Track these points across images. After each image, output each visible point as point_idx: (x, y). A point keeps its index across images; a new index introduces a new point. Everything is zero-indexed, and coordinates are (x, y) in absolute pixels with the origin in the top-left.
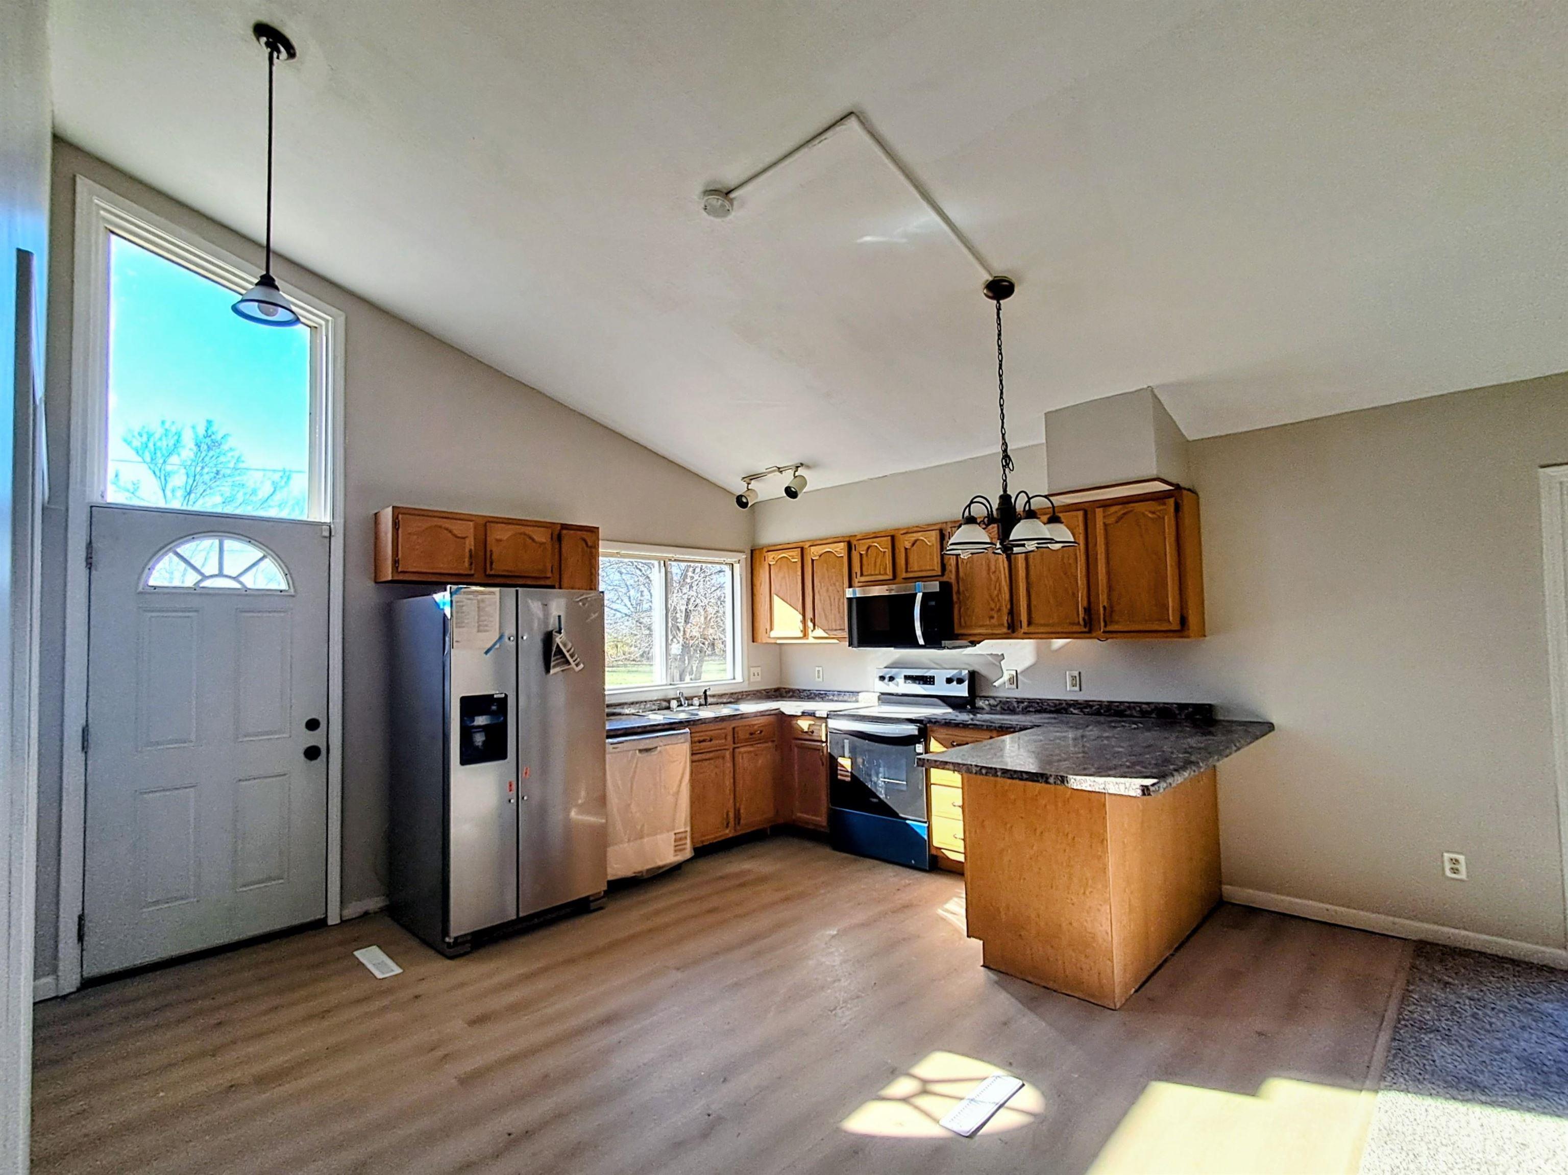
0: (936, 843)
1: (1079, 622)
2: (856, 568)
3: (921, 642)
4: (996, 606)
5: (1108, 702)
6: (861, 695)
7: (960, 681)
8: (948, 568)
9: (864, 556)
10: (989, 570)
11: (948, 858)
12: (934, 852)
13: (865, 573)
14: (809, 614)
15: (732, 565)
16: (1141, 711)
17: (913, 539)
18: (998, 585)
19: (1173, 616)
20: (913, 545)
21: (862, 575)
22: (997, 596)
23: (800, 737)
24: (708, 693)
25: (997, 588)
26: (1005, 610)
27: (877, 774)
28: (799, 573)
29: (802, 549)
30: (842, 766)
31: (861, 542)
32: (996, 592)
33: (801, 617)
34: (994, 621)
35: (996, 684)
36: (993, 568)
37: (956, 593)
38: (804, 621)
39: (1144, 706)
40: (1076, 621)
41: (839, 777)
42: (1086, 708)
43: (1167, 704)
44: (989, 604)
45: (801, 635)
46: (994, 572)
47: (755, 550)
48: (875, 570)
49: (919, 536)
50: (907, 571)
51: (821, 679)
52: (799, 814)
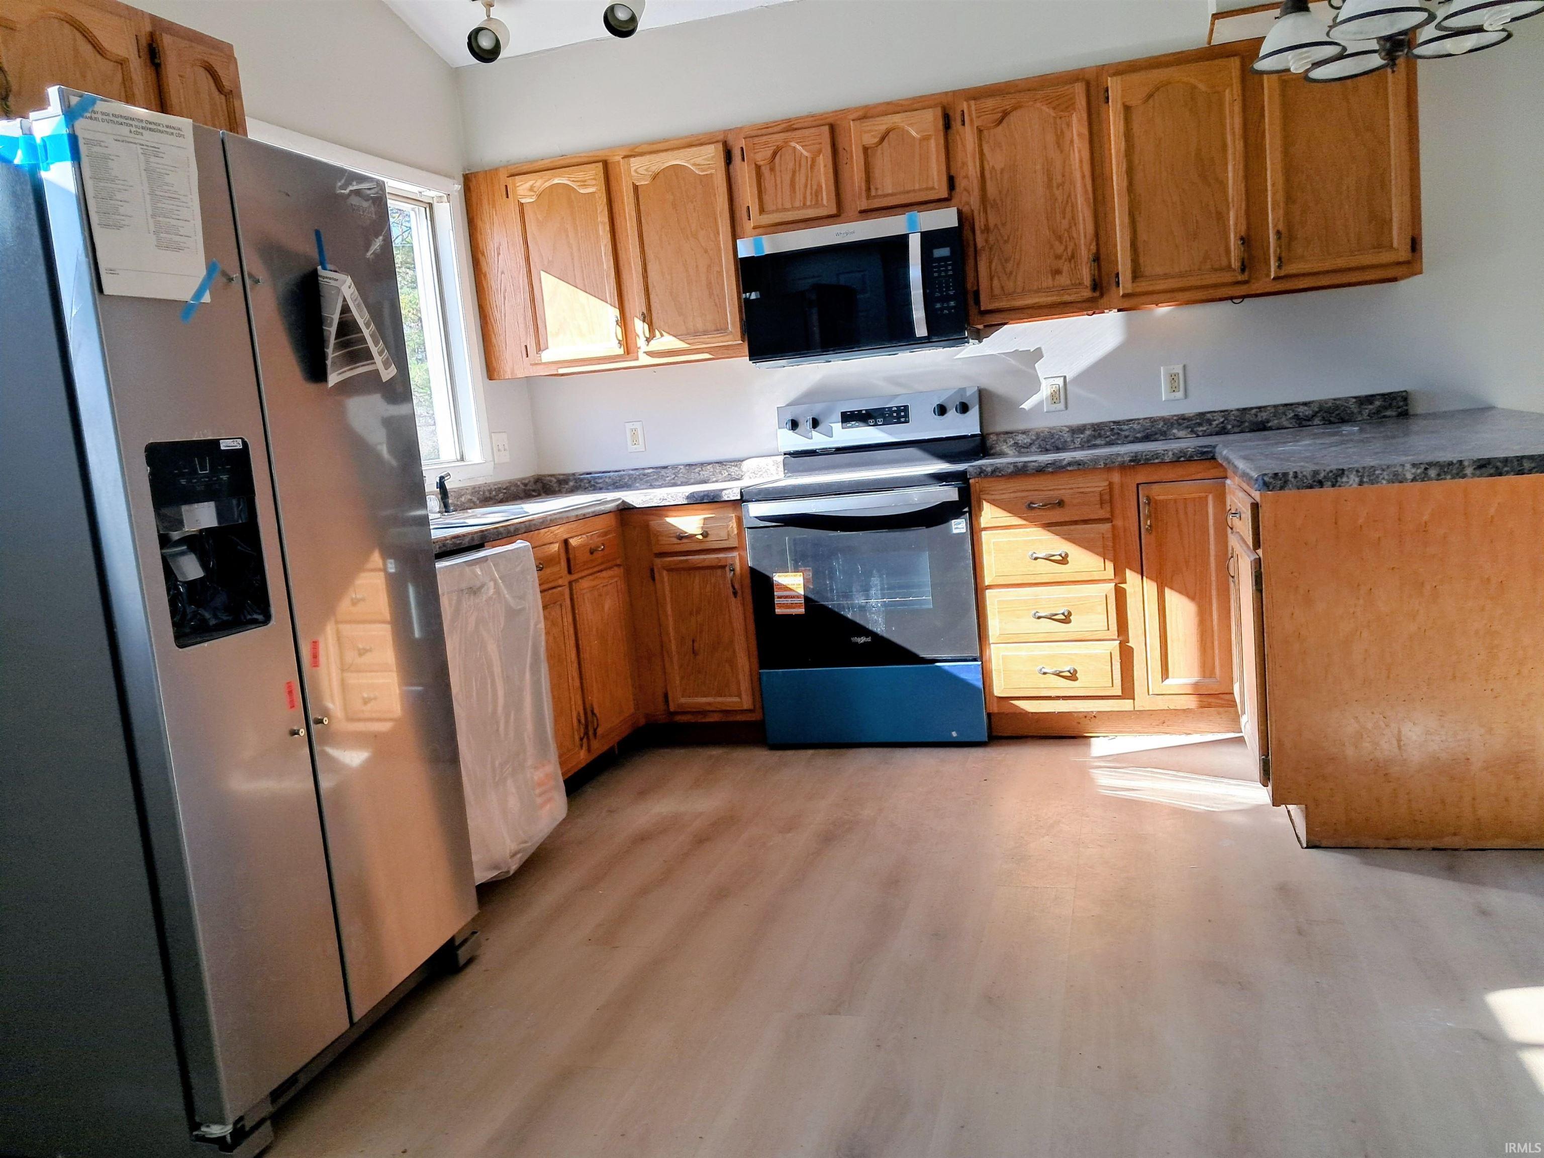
0: (999, 689)
1: (1230, 266)
2: (747, 195)
3: (921, 330)
4: (1066, 248)
5: (1238, 410)
6: (746, 465)
7: (964, 408)
8: (961, 183)
9: (765, 170)
10: (1050, 180)
11: (1027, 713)
12: (995, 709)
13: (769, 206)
14: (636, 303)
15: (431, 205)
16: (1296, 417)
17: (883, 128)
18: (1069, 209)
19: (1398, 238)
20: (883, 139)
21: (762, 210)
22: (1069, 230)
23: (678, 548)
24: (449, 485)
25: (1069, 215)
26: (1085, 254)
27: (866, 590)
28: (603, 218)
29: (606, 164)
30: (786, 588)
31: (756, 140)
32: (1065, 223)
33: (616, 312)
34: (1064, 280)
35: (1026, 406)
36: (1058, 178)
37: (982, 232)
38: (624, 321)
39: (1301, 409)
40: (1224, 262)
41: (778, 611)
42: (1200, 425)
43: (1339, 399)
44: (1052, 247)
45: (621, 351)
46: (1061, 185)
47: (475, 174)
48: (793, 198)
49: (897, 119)
50: (868, 197)
51: (640, 447)
52: (683, 700)
